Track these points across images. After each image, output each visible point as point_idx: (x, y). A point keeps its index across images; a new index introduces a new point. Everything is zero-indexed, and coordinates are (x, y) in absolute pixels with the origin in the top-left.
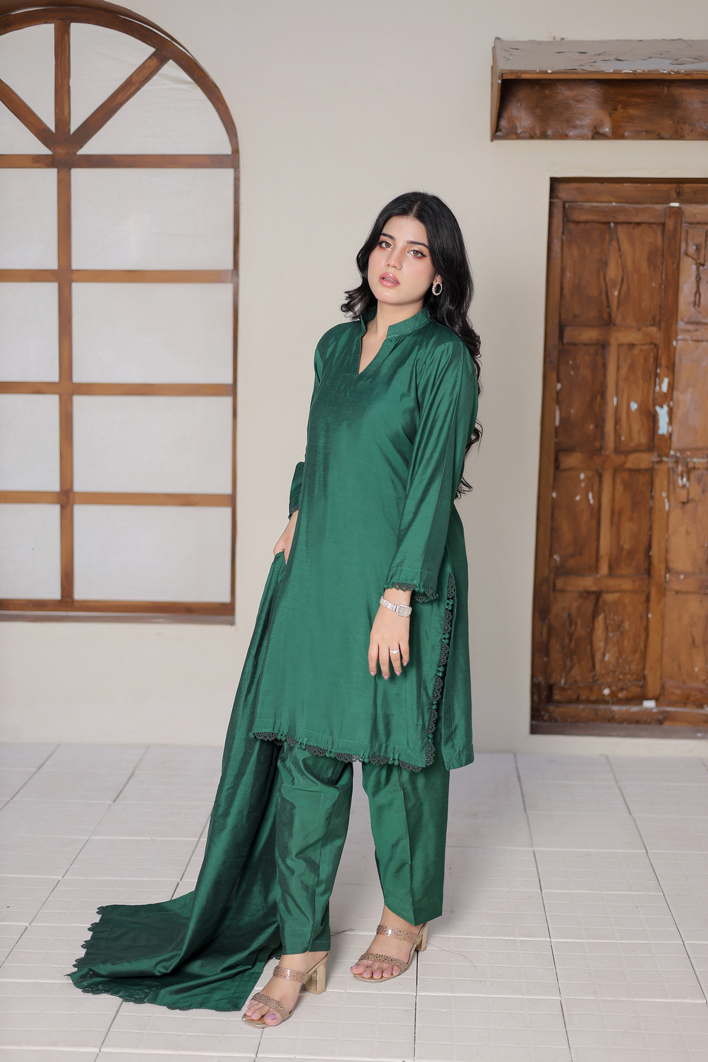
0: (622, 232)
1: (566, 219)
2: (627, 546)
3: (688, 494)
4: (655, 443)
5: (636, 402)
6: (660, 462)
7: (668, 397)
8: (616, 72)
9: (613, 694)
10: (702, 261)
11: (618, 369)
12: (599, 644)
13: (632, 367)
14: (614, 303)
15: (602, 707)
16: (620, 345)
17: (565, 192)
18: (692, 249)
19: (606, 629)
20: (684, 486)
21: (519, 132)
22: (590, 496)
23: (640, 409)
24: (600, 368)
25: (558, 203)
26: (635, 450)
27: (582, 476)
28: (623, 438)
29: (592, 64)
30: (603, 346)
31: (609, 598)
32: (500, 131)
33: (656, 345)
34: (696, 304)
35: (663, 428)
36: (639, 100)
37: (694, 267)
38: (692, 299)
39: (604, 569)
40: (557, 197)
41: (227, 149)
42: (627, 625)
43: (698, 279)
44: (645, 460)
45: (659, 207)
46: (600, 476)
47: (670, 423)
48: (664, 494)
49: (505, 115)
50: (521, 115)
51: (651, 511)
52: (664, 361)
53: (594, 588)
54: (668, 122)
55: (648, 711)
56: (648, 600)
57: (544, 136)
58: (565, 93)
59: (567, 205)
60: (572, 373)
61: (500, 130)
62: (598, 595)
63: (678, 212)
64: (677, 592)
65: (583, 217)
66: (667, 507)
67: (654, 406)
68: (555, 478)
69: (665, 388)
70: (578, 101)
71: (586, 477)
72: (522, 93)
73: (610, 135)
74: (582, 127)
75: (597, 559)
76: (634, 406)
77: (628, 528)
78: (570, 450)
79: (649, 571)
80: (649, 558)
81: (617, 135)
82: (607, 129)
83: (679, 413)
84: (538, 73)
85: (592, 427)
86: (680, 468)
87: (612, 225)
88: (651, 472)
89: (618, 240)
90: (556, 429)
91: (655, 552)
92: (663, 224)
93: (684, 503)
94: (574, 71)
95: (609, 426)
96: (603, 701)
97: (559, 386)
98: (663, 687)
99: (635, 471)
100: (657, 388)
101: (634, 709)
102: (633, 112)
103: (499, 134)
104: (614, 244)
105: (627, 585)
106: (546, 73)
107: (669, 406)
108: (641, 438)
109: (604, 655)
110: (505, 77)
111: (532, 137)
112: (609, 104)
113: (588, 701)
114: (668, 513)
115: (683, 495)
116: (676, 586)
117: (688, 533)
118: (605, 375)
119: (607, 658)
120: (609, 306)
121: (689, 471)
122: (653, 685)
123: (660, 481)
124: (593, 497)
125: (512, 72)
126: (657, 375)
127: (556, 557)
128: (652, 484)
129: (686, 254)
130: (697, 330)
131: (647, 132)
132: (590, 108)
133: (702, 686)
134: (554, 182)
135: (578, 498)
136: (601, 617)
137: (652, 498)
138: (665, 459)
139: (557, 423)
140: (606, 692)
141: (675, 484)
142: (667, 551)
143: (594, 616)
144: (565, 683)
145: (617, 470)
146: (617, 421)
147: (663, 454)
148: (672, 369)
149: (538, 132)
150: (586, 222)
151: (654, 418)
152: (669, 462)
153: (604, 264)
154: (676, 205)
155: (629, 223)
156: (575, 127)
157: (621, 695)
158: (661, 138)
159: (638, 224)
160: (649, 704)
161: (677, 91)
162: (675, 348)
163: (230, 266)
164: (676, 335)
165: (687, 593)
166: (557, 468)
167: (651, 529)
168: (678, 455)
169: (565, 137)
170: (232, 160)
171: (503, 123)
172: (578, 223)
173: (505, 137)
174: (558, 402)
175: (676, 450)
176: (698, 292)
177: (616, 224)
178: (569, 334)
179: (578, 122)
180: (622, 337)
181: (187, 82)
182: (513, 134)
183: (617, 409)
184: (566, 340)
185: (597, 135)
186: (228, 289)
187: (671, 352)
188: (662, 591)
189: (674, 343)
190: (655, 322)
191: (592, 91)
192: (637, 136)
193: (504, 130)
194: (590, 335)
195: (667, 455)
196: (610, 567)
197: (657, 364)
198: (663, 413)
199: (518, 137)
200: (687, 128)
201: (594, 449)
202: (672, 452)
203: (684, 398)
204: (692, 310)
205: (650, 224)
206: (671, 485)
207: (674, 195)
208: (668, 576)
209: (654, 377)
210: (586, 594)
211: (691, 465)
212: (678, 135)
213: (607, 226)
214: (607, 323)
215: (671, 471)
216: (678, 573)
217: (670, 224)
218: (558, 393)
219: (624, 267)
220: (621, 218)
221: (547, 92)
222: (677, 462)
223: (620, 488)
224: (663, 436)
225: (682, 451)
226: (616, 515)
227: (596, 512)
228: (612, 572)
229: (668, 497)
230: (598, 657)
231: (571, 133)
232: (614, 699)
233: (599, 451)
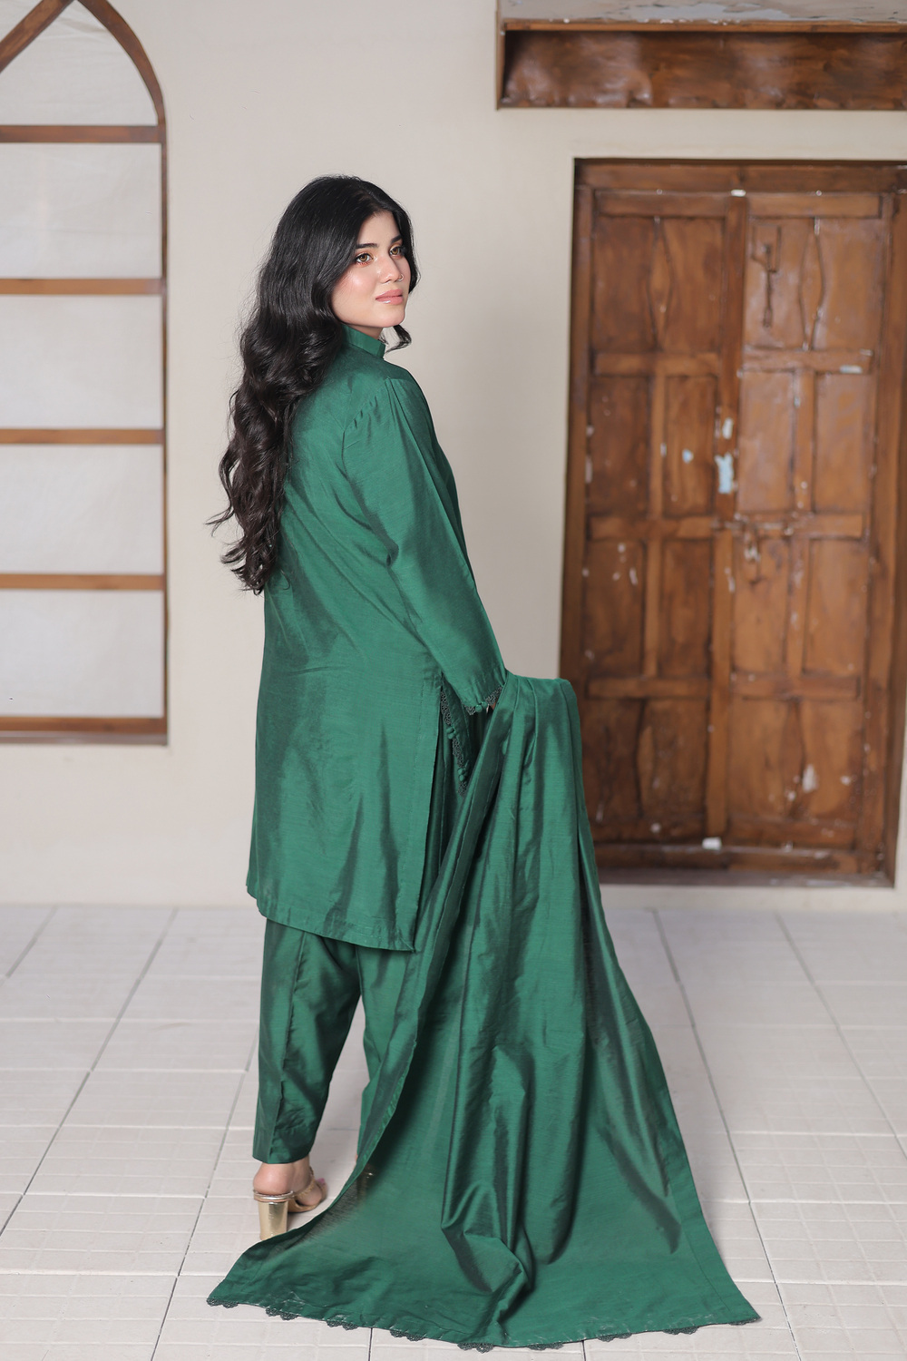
0: (670, 229)
1: (597, 210)
2: (680, 638)
3: (758, 570)
4: (717, 505)
5: (690, 449)
6: (722, 529)
7: (731, 445)
8: (652, 22)
9: (664, 831)
10: (773, 266)
11: (667, 407)
12: (646, 766)
13: (685, 405)
14: (661, 322)
15: (649, 848)
16: (669, 378)
17: (594, 177)
18: (761, 251)
19: (655, 746)
20: (753, 561)
21: (533, 97)
22: (633, 574)
23: (696, 461)
24: (642, 407)
25: (586, 191)
26: (691, 513)
27: (622, 548)
28: (674, 498)
29: (624, 11)
30: (646, 378)
31: (659, 706)
32: (508, 96)
33: (714, 377)
34: (767, 323)
35: (726, 484)
36: (687, 57)
37: (763, 275)
38: (760, 317)
39: (651, 668)
40: (585, 183)
41: (151, 119)
42: (681, 742)
43: (769, 290)
44: (700, 527)
45: (718, 196)
46: (644, 547)
47: (736, 477)
48: (728, 571)
49: (515, 76)
50: (533, 75)
51: (711, 594)
52: (725, 398)
53: (639, 694)
54: (724, 87)
55: (710, 853)
56: (708, 708)
57: (564, 104)
58: (591, 48)
59: (599, 194)
60: (607, 413)
61: (505, 97)
62: (643, 703)
63: (742, 202)
64: (746, 698)
65: (619, 209)
66: (731, 587)
67: (714, 454)
68: (587, 551)
69: (727, 430)
70: (610, 58)
71: (628, 550)
72: (536, 47)
73: (650, 102)
74: (614, 92)
75: (642, 655)
76: (688, 456)
77: (682, 615)
78: (604, 514)
79: (709, 671)
80: (708, 654)
81: (660, 102)
82: (646, 96)
83: (746, 465)
84: (551, 23)
85: (633, 484)
86: (748, 537)
87: (657, 220)
88: (710, 542)
89: (664, 240)
90: (588, 488)
91: (717, 647)
92: (723, 220)
93: (754, 583)
94: (598, 21)
95: (656, 483)
96: (652, 840)
97: (590, 431)
98: (729, 823)
99: (691, 541)
100: (717, 433)
101: (691, 849)
102: (680, 72)
103: (506, 100)
104: (660, 244)
105: (681, 689)
106: (562, 22)
107: (733, 455)
108: (697, 498)
109: (652, 780)
110: (510, 28)
111: (549, 104)
112: (649, 62)
113: (632, 841)
114: (733, 596)
115: (751, 572)
116: (745, 690)
117: (759, 621)
118: (649, 415)
119: (657, 784)
120: (654, 324)
121: (759, 541)
122: (716, 817)
123: (723, 553)
124: (637, 576)
125: (518, 21)
126: (717, 416)
127: (590, 654)
128: (711, 558)
129: (754, 258)
130: (767, 357)
131: (698, 98)
132: (625, 69)
133: (777, 819)
134: (581, 166)
135: (616, 576)
136: (647, 732)
137: (712, 576)
138: (728, 525)
139: (589, 477)
140: (656, 828)
141: (741, 557)
142: (732, 644)
143: (639, 729)
144: (604, 817)
145: (667, 540)
146: (666, 476)
147: (726, 518)
148: (736, 409)
149: (557, 98)
150: (623, 216)
151: (713, 472)
152: (733, 529)
153: (646, 271)
154: (739, 193)
155: (678, 217)
156: (605, 92)
157: (675, 832)
158: (715, 106)
159: (692, 218)
160: (712, 844)
161: (737, 46)
162: (740, 381)
163: (157, 273)
164: (741, 363)
165: (757, 699)
166: (588, 535)
167: (711, 616)
168: (746, 519)
169: (591, 104)
170: (156, 134)
171: (512, 86)
172: (611, 216)
173: (516, 104)
174: (589, 451)
175: (745, 513)
176: (769, 307)
177: (663, 218)
178: (603, 363)
179: (608, 86)
180: (673, 365)
181: (98, 30)
182: (524, 101)
183: (666, 461)
184: (598, 370)
185: (633, 102)
186: (154, 302)
187: (735, 387)
188: (728, 696)
189: (739, 374)
190: (713, 347)
191: (629, 47)
192: (685, 104)
193: (513, 96)
194: (630, 363)
195: (731, 520)
196: (660, 667)
197: (717, 401)
198: (725, 465)
199: (531, 104)
200: (749, 94)
201: (636, 511)
202: (737, 517)
203: (753, 445)
204: (762, 331)
205: (706, 219)
206: (737, 560)
207: (735, 180)
208: (734, 678)
209: (712, 419)
210: (628, 701)
211: (762, 533)
212: (737, 103)
213: (649, 221)
214: (652, 347)
215: (737, 541)
216: (746, 673)
217: (732, 218)
218: (589, 440)
219: (672, 274)
220: (669, 210)
221: (568, 45)
222: (744, 528)
223: (670, 561)
224: (725, 496)
225: (750, 514)
226: (666, 598)
227: (640, 594)
228: (661, 673)
229: (734, 574)
230: (644, 783)
231: (600, 100)
232: (666, 838)
233: (643, 514)
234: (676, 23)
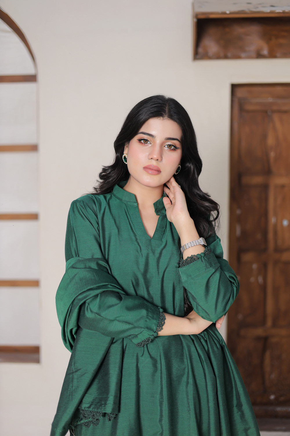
0: (276, 117)
1: (241, 109)
2: (283, 308)
5: (286, 220)
8: (271, 12)
9: (276, 399)
11: (276, 200)
12: (267, 368)
13: (284, 199)
14: (272, 160)
15: (270, 408)
16: (276, 187)
17: (240, 93)
19: (272, 359)
21: (211, 55)
22: (260, 278)
24: (264, 200)
25: (236, 99)
26: (287, 250)
27: (254, 266)
28: (279, 242)
29: (256, 8)
31: (274, 340)
32: (199, 54)
39: (269, 323)
40: (236, 96)
42: (284, 356)
46: (266, 266)
49: (202, 45)
50: (210, 44)
53: (264, 335)
57: (226, 57)
59: (242, 101)
60: (247, 203)
61: (197, 55)
62: (266, 339)
65: (251, 108)
68: (238, 268)
71: (257, 267)
72: (212, 31)
73: (267, 56)
74: (250, 51)
75: (265, 316)
76: (286, 223)
77: (284, 297)
78: (246, 251)
81: (272, 55)
82: (265, 52)
84: (220, 14)
85: (259, 236)
87: (269, 113)
89: (273, 122)
90: (238, 238)
95: (271, 236)
96: (271, 404)
97: (239, 212)
99: (287, 263)
102: (282, 41)
103: (198, 57)
104: (271, 124)
105: (283, 332)
106: (225, 13)
109: (270, 375)
110: (199, 17)
111: (218, 58)
112: (267, 37)
113: (261, 404)
118: (267, 203)
119: (273, 376)
120: (268, 161)
124: (262, 279)
125: (203, 14)
127: (240, 316)
132: (255, 40)
134: (234, 87)
135: (252, 280)
136: (268, 353)
139: (238, 234)
140: (272, 397)
143: (264, 352)
145: (276, 262)
146: (275, 233)
149: (222, 54)
150: (253, 111)
153: (265, 137)
155: (279, 111)
156: (245, 51)
157: (282, 399)
159: (285, 112)
166: (239, 261)
169: (239, 57)
171: (200, 50)
172: (248, 111)
173: (202, 58)
174: (239, 221)
177: (272, 112)
178: (245, 180)
179: (247, 49)
180: (277, 180)
182: (206, 57)
183: (275, 225)
184: (243, 183)
185: (259, 56)
191: (256, 29)
192: (284, 56)
193: (201, 54)
194: (257, 180)
196: (274, 322)
199: (210, 58)
201: (261, 249)
210: (258, 339)
213: (266, 113)
214: (268, 172)
218: (238, 216)
219: (277, 137)
220: (275, 108)
221: (228, 30)
223: (278, 272)
226: (276, 290)
227: (264, 288)
228: (274, 325)
230: (267, 376)
231: (243, 55)
232: (278, 402)
233: (265, 250)
234: (284, 12)
